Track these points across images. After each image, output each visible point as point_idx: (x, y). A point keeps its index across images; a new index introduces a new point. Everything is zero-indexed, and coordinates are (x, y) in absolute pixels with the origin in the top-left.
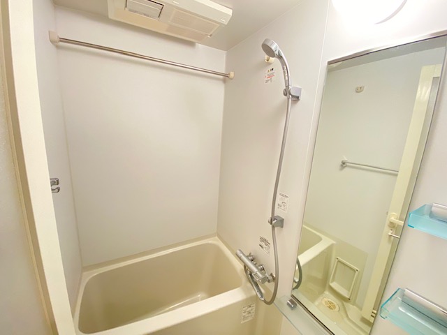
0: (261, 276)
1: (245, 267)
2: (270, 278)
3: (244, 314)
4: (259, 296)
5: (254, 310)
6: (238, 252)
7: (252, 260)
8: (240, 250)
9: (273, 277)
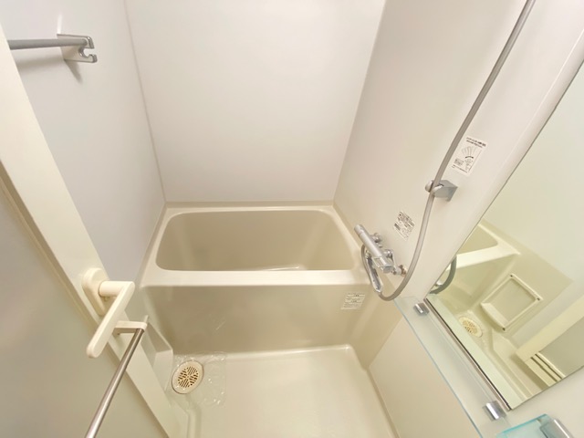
0: (385, 263)
1: (363, 248)
2: (399, 270)
3: (347, 301)
4: (375, 287)
5: (361, 301)
6: (359, 227)
7: (376, 242)
8: (361, 226)
9: (403, 270)
